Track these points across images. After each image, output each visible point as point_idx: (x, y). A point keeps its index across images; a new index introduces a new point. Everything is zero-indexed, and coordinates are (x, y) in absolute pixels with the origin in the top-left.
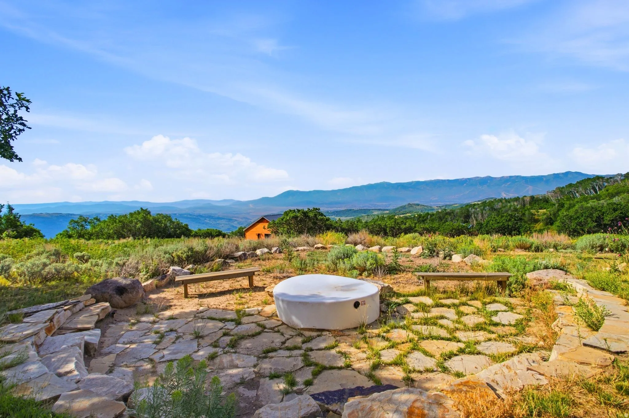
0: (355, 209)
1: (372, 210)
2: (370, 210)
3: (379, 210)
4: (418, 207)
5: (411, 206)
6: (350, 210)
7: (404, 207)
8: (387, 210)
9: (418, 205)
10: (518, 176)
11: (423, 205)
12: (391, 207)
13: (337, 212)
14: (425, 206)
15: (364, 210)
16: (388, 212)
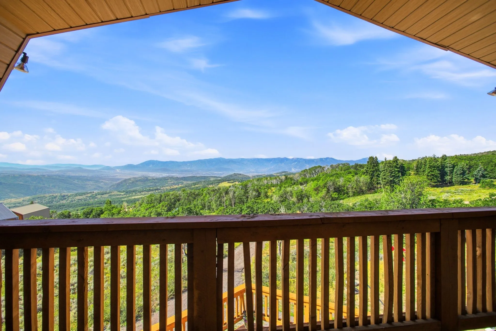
0: (198, 175)
1: (210, 177)
2: (208, 177)
3: (214, 177)
4: (240, 176)
5: (236, 175)
6: (194, 177)
7: (231, 176)
8: (220, 177)
9: (240, 174)
10: (301, 159)
11: (243, 175)
12: (223, 176)
13: (184, 177)
14: (245, 175)
15: (204, 176)
16: (220, 179)
